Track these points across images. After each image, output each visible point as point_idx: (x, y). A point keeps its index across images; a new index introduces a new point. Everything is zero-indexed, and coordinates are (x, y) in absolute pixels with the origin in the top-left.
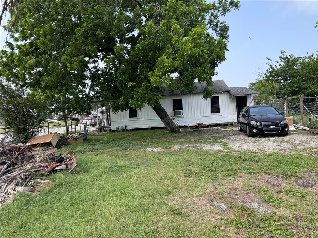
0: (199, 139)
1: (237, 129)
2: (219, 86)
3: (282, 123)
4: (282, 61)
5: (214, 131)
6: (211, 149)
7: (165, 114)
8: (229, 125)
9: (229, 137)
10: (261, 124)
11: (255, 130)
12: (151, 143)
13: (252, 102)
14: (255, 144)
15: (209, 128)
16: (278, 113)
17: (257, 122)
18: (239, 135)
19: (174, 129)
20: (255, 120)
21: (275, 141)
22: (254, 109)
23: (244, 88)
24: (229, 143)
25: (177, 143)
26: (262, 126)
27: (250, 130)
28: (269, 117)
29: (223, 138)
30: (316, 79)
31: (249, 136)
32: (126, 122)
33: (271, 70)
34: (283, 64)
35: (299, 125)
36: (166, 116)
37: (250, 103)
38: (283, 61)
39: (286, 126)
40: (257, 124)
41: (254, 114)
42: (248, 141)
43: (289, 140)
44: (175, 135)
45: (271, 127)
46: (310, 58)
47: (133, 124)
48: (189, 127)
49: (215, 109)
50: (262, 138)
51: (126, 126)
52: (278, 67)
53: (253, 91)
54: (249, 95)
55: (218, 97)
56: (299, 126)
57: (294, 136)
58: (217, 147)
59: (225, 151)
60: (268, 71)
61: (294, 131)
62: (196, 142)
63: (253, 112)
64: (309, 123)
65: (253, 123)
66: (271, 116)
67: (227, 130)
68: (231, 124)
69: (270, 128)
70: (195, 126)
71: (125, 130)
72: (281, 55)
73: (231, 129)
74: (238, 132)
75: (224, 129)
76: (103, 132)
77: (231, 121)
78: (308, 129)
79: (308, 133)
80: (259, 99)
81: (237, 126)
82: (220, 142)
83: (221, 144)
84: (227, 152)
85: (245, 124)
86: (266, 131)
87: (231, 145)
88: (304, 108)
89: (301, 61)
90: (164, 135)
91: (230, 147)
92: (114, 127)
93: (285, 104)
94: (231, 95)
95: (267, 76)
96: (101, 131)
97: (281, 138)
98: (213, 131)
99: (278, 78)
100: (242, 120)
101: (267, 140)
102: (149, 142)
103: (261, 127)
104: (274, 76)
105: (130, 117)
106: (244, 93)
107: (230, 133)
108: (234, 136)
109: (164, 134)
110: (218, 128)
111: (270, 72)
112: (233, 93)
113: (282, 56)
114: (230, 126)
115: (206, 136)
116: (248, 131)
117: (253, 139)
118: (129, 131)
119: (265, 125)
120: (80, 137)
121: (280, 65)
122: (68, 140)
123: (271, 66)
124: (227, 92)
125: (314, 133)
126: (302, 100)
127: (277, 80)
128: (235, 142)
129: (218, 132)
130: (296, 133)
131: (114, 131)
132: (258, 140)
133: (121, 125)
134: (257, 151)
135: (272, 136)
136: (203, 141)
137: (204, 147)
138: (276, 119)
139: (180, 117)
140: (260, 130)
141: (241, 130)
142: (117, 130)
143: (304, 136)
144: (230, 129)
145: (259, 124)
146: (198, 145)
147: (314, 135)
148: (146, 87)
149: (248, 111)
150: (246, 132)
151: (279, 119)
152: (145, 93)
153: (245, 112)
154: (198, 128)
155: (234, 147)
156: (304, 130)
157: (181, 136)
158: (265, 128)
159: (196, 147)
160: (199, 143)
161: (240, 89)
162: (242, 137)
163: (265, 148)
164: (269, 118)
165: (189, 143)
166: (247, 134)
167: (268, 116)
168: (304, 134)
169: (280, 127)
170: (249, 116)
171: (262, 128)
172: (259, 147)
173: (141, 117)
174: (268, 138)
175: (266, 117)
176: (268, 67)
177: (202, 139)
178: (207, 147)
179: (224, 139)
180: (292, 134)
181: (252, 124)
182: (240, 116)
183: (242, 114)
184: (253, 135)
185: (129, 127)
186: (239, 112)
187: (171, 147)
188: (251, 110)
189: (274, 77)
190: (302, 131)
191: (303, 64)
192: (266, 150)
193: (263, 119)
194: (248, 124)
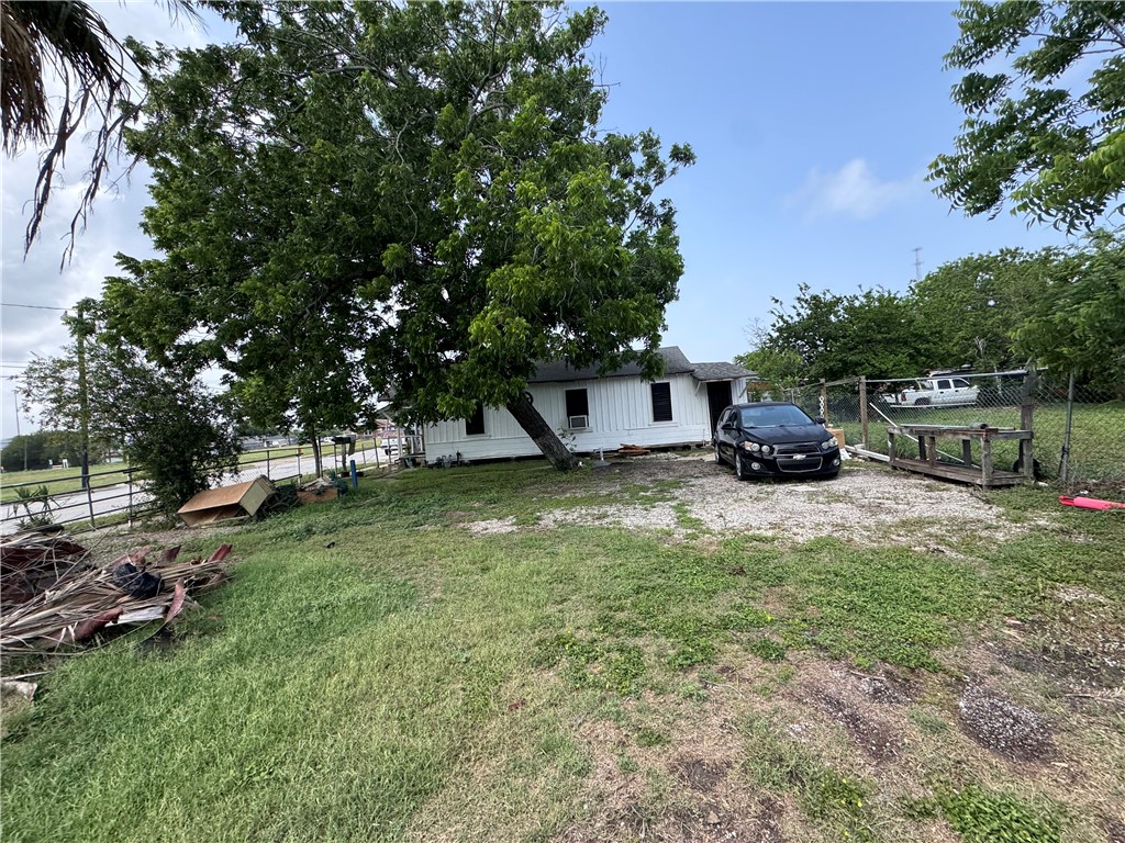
0: (618, 488)
1: (712, 457)
2: (670, 362)
3: (825, 445)
4: (802, 307)
5: (660, 464)
6: (642, 522)
7: (541, 426)
8: (693, 447)
9: (694, 481)
10: (772, 450)
11: (755, 466)
12: (495, 503)
13: (742, 394)
14: (761, 505)
15: (648, 457)
16: (810, 421)
17: (761, 445)
18: (718, 474)
19: (563, 461)
20: (755, 440)
21: (811, 496)
22: (752, 412)
23: (724, 364)
24: (692, 502)
25: (558, 505)
26: (775, 454)
27: (743, 464)
28: (789, 432)
29: (677, 485)
30: (880, 342)
31: (743, 479)
32: (458, 445)
33: (781, 323)
34: (805, 312)
35: (859, 448)
36: (543, 430)
37: (739, 398)
38: (805, 306)
39: (835, 453)
40: (760, 450)
41: (752, 425)
42: (742, 495)
43: (846, 492)
44: (564, 477)
45: (799, 457)
46: (868, 296)
47: (475, 449)
48: (602, 454)
49: (662, 411)
50: (776, 486)
51: (458, 454)
52: (797, 319)
53: (746, 372)
54: (736, 378)
55: (668, 384)
56: (860, 451)
57: (855, 478)
58: (661, 517)
59: (680, 534)
60: (774, 325)
61: (851, 463)
62: (610, 499)
63: (750, 419)
64: (890, 444)
65: (750, 446)
66: (793, 429)
67: (690, 462)
68: (699, 446)
69: (796, 460)
70: (617, 451)
71: (458, 463)
72: (799, 294)
73: (699, 458)
74: (714, 466)
75: (683, 459)
76: (412, 469)
77: (698, 439)
78: (887, 458)
79: (889, 469)
80: (758, 388)
81: (712, 450)
82: (668, 500)
83: (671, 507)
84: (687, 536)
85: (731, 446)
86: (785, 467)
87: (696, 512)
88: (869, 407)
89: (846, 303)
90: (537, 479)
91: (694, 516)
92: (431, 458)
93: (822, 399)
94: (696, 380)
95: (772, 340)
96: (407, 467)
97: (825, 485)
98: (655, 464)
99: (795, 341)
100: (722, 436)
101: (790, 493)
102: (491, 501)
103: (770, 458)
104: (787, 338)
105: (468, 433)
106: (725, 376)
107: (696, 470)
108: (704, 480)
109: (539, 474)
110: (670, 455)
111: (780, 330)
112: (700, 374)
113: (803, 297)
114: (695, 451)
115: (639, 479)
116: (738, 465)
117: (754, 489)
118: (466, 465)
119: (780, 452)
120: (331, 487)
121: (799, 314)
122: (299, 494)
123: (781, 317)
124: (688, 372)
125: (904, 470)
126: (865, 388)
127: (794, 347)
128: (709, 498)
129: (668, 468)
130: (858, 471)
131: (431, 467)
132: (768, 493)
133: (448, 452)
134: (770, 534)
135: (802, 479)
136: (627, 496)
137: (627, 515)
138: (808, 437)
139: (581, 431)
140: (769, 464)
141: (721, 462)
142: (439, 464)
143: (879, 477)
144: (695, 458)
145: (765, 448)
146: (611, 510)
147: (907, 477)
148: (480, 358)
149: (735, 417)
150: (734, 468)
151: (816, 436)
152: (479, 375)
153: (730, 419)
154: (623, 456)
155: (705, 517)
156: (872, 459)
157: (577, 481)
158: (781, 459)
159: (605, 516)
160: (616, 501)
161: (717, 365)
162: (726, 481)
163: (790, 522)
164: (791, 434)
165: (591, 501)
166: (736, 473)
167: (789, 429)
168: (878, 473)
169: (819, 455)
170: (739, 430)
171: (775, 458)
172: (772, 518)
173: (492, 434)
174: (789, 487)
175: (782, 431)
176: (774, 319)
177: (626, 490)
178: (633, 518)
179: (680, 488)
180: (849, 473)
181: (748, 448)
182: (719, 427)
183: (722, 423)
184: (750, 477)
185: (468, 456)
186: (715, 419)
187: (538, 518)
188: (744, 413)
189: (786, 340)
190: (869, 464)
191: (850, 310)
192: (795, 530)
193: (775, 437)
194: (740, 449)
